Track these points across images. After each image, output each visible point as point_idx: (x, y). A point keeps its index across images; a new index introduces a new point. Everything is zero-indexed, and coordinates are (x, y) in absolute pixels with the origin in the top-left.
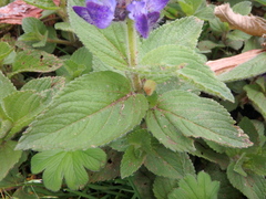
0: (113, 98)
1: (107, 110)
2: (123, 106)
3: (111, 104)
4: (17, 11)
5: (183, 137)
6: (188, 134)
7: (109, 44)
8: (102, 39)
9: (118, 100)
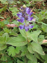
0: (22, 41)
1: (21, 43)
2: (23, 43)
3: (22, 42)
4: (14, 25)
5: (33, 51)
6: (34, 50)
7: (24, 32)
8: (23, 32)
9: (23, 42)
